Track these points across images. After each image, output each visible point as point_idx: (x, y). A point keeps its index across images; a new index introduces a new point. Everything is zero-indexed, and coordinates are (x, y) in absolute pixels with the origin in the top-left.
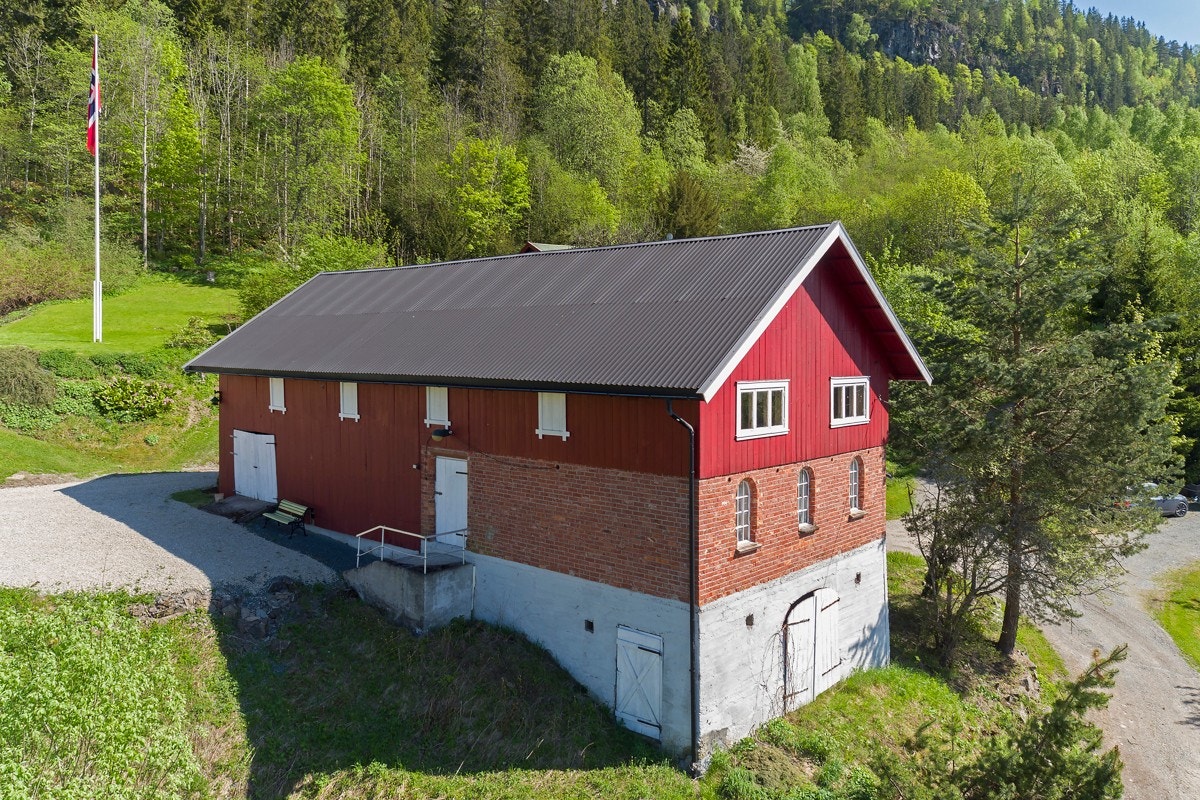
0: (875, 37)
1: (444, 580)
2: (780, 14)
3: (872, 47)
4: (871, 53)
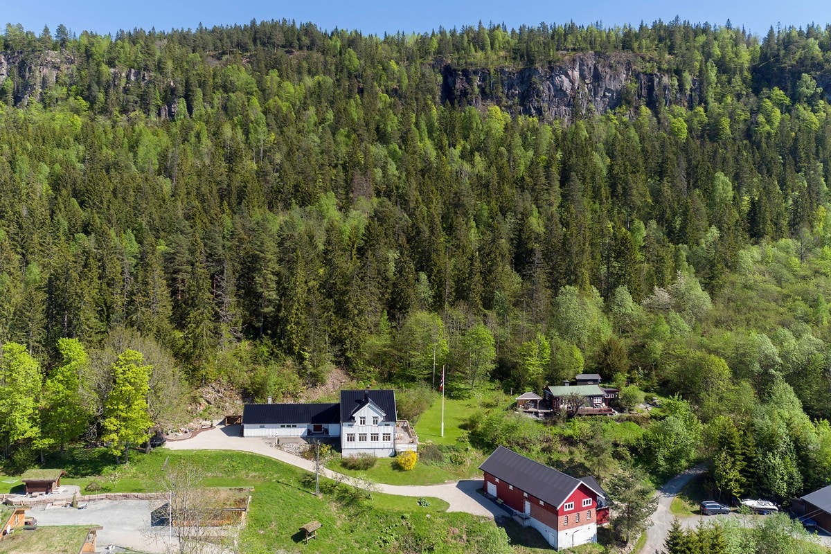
0: (819, 90)
1: (527, 521)
2: (746, 73)
3: (818, 97)
4: (816, 102)
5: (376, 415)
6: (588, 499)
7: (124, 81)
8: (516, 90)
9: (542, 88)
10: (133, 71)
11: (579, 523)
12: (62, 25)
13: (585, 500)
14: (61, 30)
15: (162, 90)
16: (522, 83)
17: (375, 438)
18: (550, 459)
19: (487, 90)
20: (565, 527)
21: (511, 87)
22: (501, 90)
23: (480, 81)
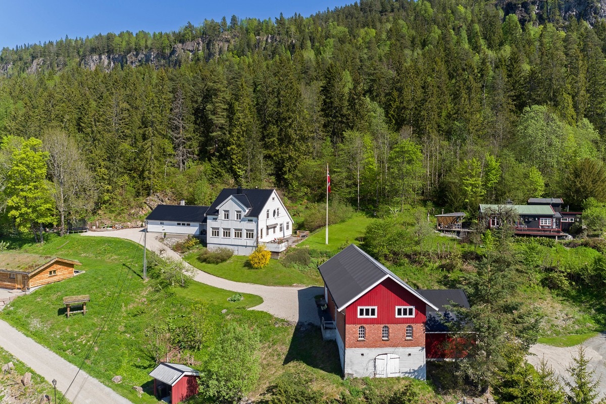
5: (240, 209)
6: (408, 307)
7: (264, 43)
8: (573, 12)
9: (599, 5)
10: (270, 36)
11: (386, 342)
12: (234, 16)
13: (402, 308)
14: (234, 19)
15: (287, 47)
16: (579, 4)
17: (238, 234)
18: (446, 277)
19: (545, 16)
20: (357, 344)
21: (568, 9)
22: (558, 14)
23: (538, 9)
